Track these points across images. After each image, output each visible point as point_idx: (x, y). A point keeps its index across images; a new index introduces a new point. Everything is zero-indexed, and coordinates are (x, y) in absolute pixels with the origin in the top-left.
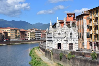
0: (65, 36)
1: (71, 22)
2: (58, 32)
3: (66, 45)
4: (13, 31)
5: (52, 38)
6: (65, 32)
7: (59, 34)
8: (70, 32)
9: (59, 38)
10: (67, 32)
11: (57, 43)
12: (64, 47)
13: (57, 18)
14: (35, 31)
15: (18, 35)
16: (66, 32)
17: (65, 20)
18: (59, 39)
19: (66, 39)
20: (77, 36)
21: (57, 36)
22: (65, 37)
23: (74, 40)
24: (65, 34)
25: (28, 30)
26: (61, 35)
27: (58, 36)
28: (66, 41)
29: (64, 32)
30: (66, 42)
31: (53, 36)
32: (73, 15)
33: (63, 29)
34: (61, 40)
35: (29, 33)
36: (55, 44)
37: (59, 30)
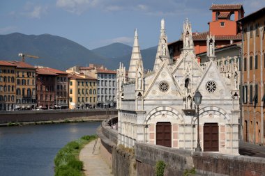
0: (187, 95)
1: (211, 41)
2: (160, 79)
3: (189, 129)
4: (11, 75)
5: (134, 100)
6: (187, 81)
7: (164, 86)
8: (208, 79)
9: (164, 102)
10: (195, 79)
11: (153, 122)
12: (181, 137)
13: (163, 22)
14: (95, 76)
15: (29, 90)
16: (191, 78)
17: (188, 33)
18: (160, 106)
19: (189, 108)
20: (236, 95)
21: (154, 92)
22: (184, 100)
23: (221, 111)
24: (186, 86)
25: (68, 72)
26: (170, 90)
27: (157, 94)
28: (190, 114)
29: (184, 78)
30: (188, 119)
31: (140, 94)
32: (236, 13)
33: (177, 69)
34: (170, 109)
35: (74, 82)
36: (147, 126)
37: (164, 70)
